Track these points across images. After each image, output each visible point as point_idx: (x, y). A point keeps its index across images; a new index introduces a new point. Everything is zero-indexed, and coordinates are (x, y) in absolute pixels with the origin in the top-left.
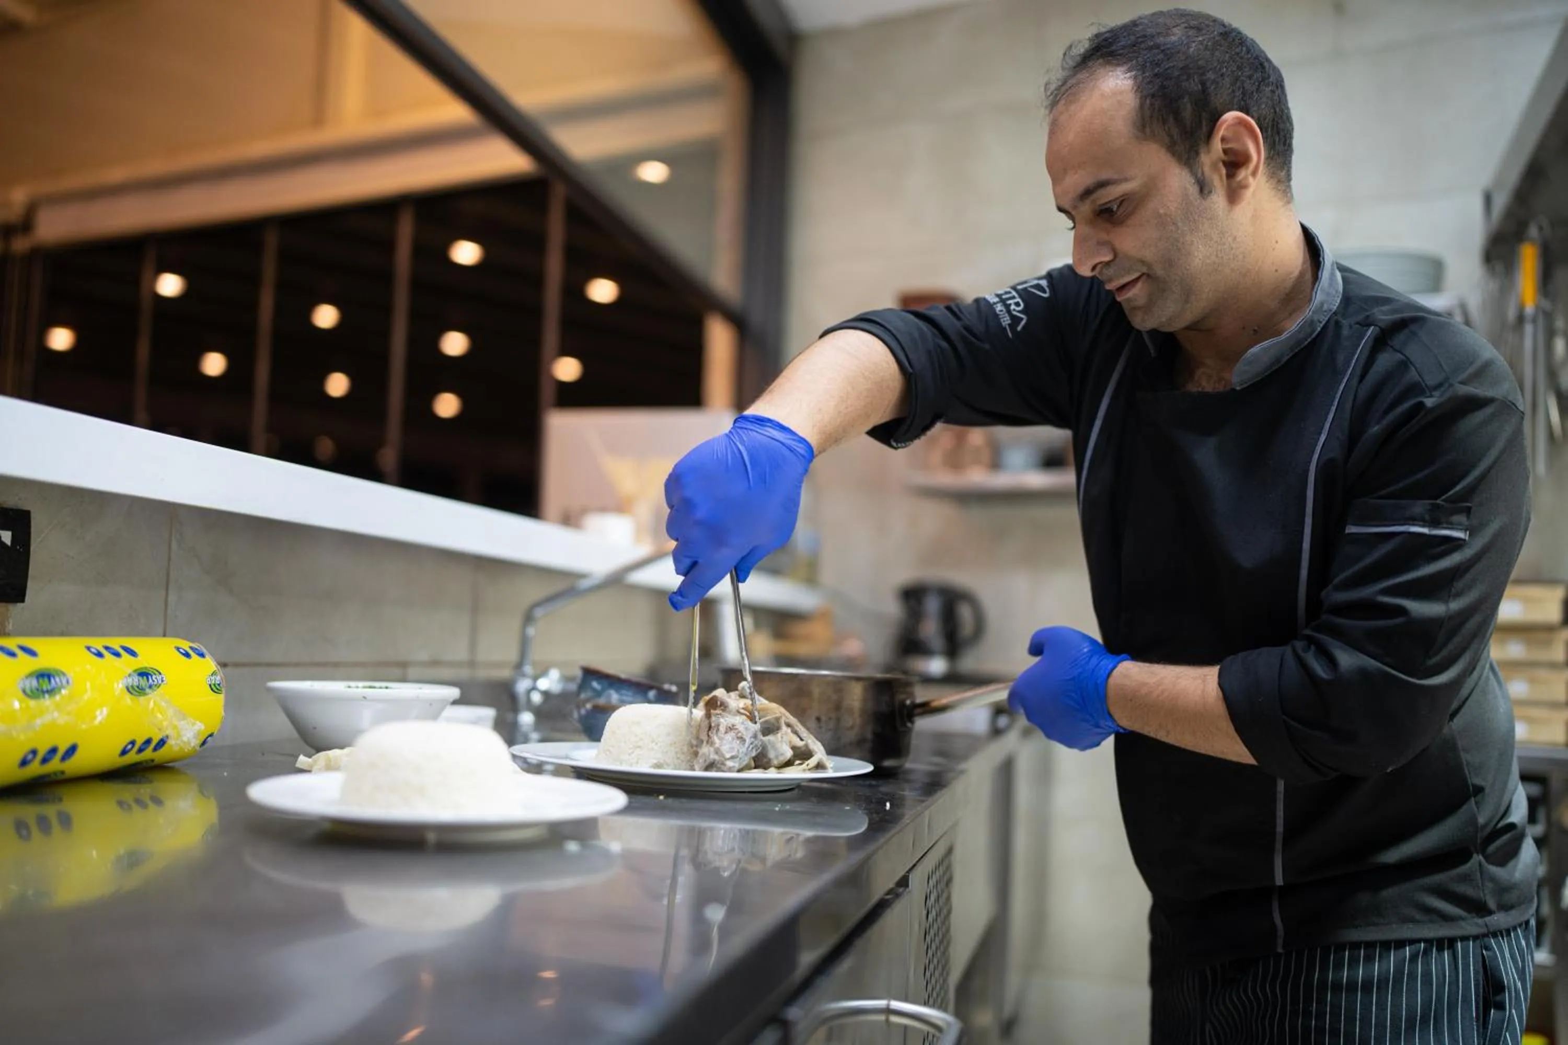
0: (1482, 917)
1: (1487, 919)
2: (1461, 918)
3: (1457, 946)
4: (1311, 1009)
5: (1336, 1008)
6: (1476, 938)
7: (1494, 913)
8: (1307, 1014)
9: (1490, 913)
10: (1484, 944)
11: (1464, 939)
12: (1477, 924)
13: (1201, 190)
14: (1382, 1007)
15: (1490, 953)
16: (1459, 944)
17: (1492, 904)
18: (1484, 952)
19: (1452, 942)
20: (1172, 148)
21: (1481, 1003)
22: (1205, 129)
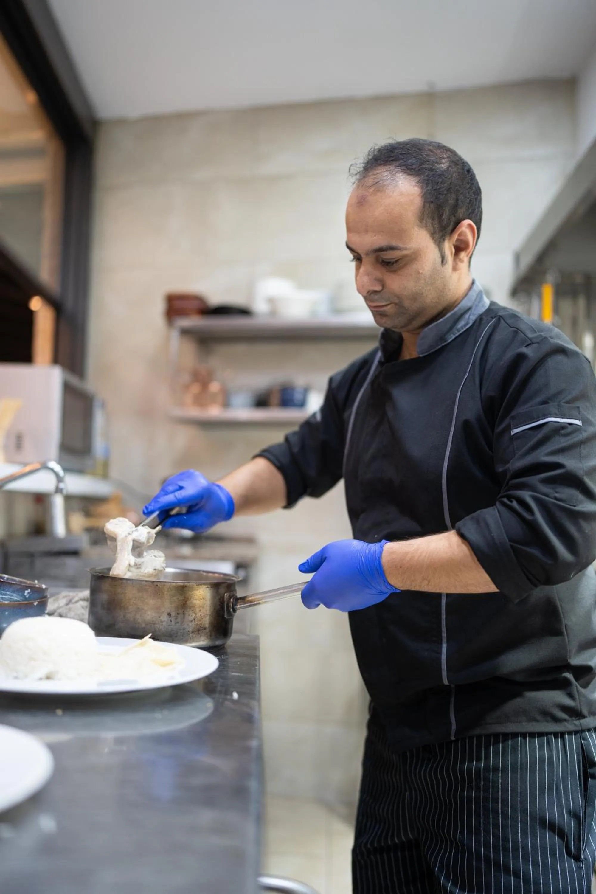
0: (579, 719)
1: (582, 721)
2: (565, 720)
3: (566, 737)
4: (480, 785)
5: (495, 782)
6: (576, 732)
7: (587, 717)
8: (478, 788)
9: (584, 717)
10: (582, 737)
11: (570, 733)
12: (575, 725)
13: (442, 262)
14: (523, 781)
15: (585, 742)
16: (567, 736)
17: (585, 712)
18: (582, 741)
19: (562, 735)
20: (433, 235)
21: (582, 774)
22: (451, 227)
